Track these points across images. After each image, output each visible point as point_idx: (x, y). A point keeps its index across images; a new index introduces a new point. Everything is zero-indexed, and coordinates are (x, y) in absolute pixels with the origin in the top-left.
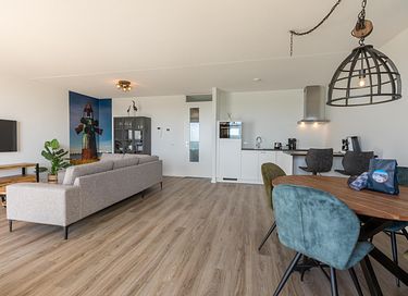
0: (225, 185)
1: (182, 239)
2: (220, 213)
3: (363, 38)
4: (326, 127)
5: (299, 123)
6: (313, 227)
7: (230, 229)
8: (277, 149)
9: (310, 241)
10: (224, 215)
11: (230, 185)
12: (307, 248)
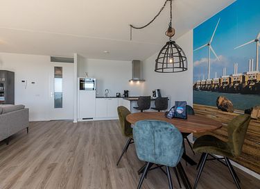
0: (84, 123)
1: (56, 174)
2: (85, 145)
3: (171, 36)
4: (143, 84)
5: (130, 81)
6: (161, 144)
7: (94, 155)
8: (118, 97)
9: (158, 154)
10: (88, 146)
11: (88, 123)
12: (156, 159)
